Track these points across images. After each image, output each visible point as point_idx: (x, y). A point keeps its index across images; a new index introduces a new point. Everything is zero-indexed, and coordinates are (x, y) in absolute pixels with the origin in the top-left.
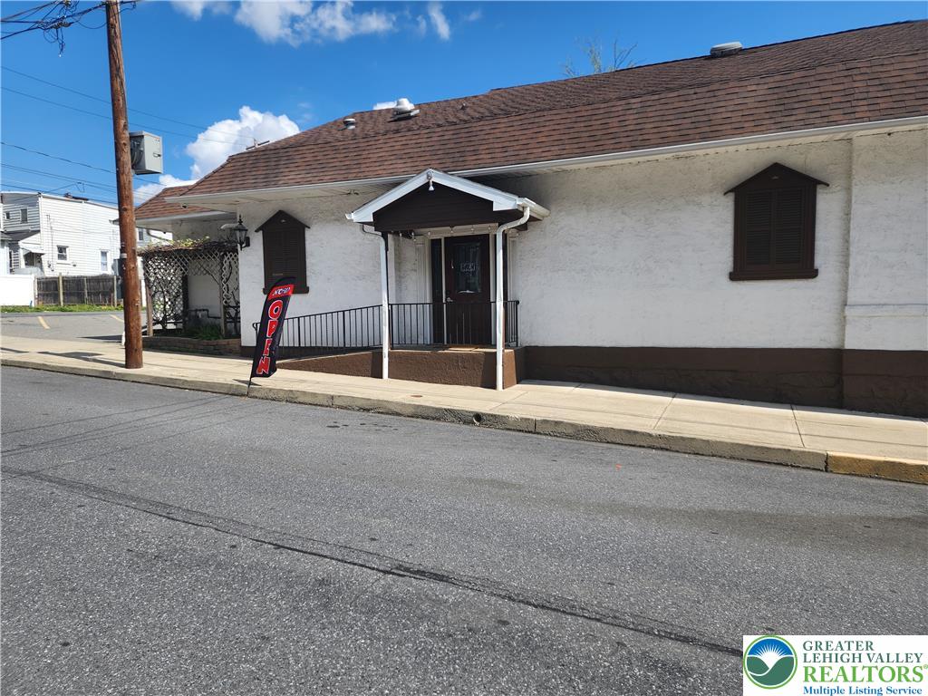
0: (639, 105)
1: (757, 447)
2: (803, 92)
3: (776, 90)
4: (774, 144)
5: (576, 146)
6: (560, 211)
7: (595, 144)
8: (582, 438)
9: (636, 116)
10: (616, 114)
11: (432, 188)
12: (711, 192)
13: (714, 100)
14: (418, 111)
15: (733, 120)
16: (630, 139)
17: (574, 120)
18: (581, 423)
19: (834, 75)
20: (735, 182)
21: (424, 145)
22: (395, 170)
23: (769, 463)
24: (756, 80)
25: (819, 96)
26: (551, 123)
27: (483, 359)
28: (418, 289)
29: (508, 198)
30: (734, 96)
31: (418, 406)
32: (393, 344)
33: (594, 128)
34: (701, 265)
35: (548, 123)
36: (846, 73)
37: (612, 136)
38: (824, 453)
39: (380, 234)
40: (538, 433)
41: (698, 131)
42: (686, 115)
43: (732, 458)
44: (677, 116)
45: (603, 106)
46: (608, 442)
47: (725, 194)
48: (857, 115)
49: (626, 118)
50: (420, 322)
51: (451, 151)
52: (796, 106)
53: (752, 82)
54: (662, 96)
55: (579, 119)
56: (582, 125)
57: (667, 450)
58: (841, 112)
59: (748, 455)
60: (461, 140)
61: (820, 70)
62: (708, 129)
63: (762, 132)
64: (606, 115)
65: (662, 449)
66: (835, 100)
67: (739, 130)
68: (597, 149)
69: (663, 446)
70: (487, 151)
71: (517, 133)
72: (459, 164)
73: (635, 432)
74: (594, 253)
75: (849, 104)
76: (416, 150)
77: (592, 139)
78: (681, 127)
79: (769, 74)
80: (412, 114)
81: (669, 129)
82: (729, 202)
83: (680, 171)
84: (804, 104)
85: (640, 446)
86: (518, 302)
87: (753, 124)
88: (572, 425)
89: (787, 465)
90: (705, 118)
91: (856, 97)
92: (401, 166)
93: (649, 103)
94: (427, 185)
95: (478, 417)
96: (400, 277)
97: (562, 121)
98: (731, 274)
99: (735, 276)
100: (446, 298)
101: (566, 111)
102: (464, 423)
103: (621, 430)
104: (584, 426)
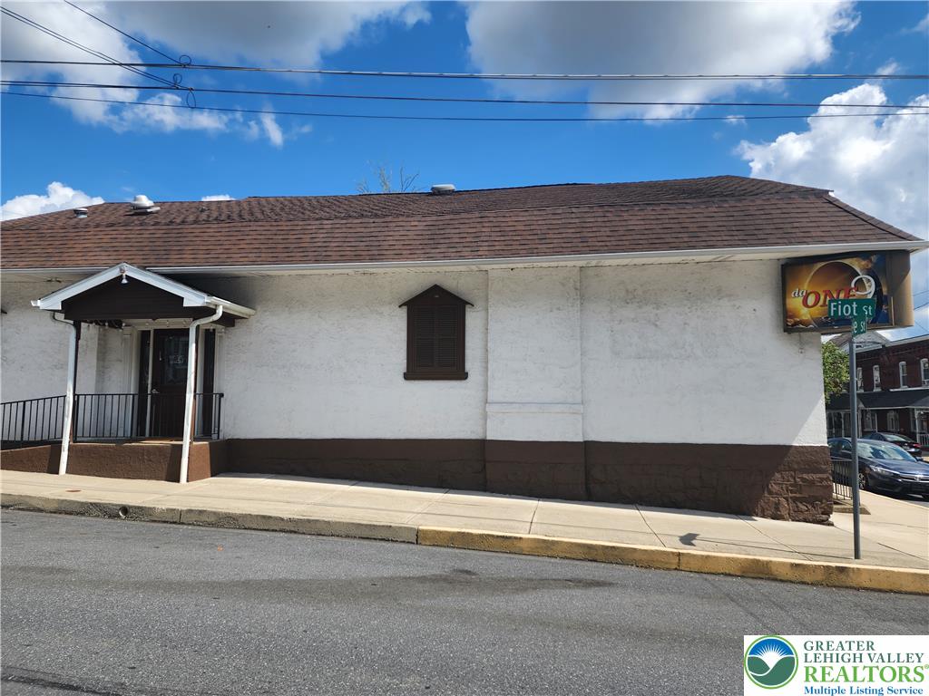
0: (330, 226)
1: (366, 525)
2: (448, 231)
3: (431, 228)
4: (434, 270)
5: (271, 255)
6: (265, 311)
7: (287, 254)
8: (222, 526)
9: (326, 235)
10: (311, 232)
11: (125, 281)
12: (390, 304)
13: (386, 229)
14: (158, 208)
15: (396, 247)
16: (316, 254)
17: (274, 232)
18: (223, 511)
19: (471, 221)
20: (406, 298)
21: (134, 240)
22: (96, 262)
23: (375, 539)
24: (419, 218)
25: (458, 236)
26: (255, 233)
27: (170, 451)
28: (123, 380)
29: (198, 296)
30: (401, 228)
31: (63, 501)
32: (76, 437)
33: (289, 241)
34: (382, 365)
35: (251, 233)
36: (480, 220)
37: (301, 250)
38: (416, 527)
39: (72, 322)
40: (183, 523)
41: (370, 253)
42: (364, 239)
43: (347, 536)
44: (357, 239)
45: (301, 223)
46: (246, 529)
47: (400, 306)
48: (479, 253)
49: (317, 236)
50: (122, 414)
51: (159, 248)
52: (442, 241)
53: (415, 219)
54: (349, 221)
55: (279, 232)
56: (281, 237)
57: (295, 532)
58: (469, 249)
59: (359, 533)
60: (170, 239)
61: (463, 215)
62: (376, 253)
63: (413, 259)
64: (302, 232)
65: (291, 532)
66: (468, 240)
67: (399, 256)
68: (287, 259)
69: (293, 529)
70: (191, 252)
71: (223, 238)
72: (163, 261)
73: (270, 517)
74: (294, 351)
75: (476, 244)
76: (123, 244)
77: (286, 250)
78: (358, 248)
79: (430, 214)
80: (149, 210)
81: (349, 249)
82: (403, 313)
83: (366, 284)
84: (447, 241)
85: (273, 530)
86: (222, 395)
87: (409, 252)
88: (215, 513)
89: (388, 540)
90: (377, 243)
91: (482, 239)
92: (103, 258)
93: (338, 226)
94: (120, 278)
95: (125, 509)
96: (103, 367)
97: (264, 233)
98: (405, 374)
99: (409, 376)
100: (152, 389)
101: (270, 224)
102: (110, 517)
103: (257, 516)
104: (226, 514)
